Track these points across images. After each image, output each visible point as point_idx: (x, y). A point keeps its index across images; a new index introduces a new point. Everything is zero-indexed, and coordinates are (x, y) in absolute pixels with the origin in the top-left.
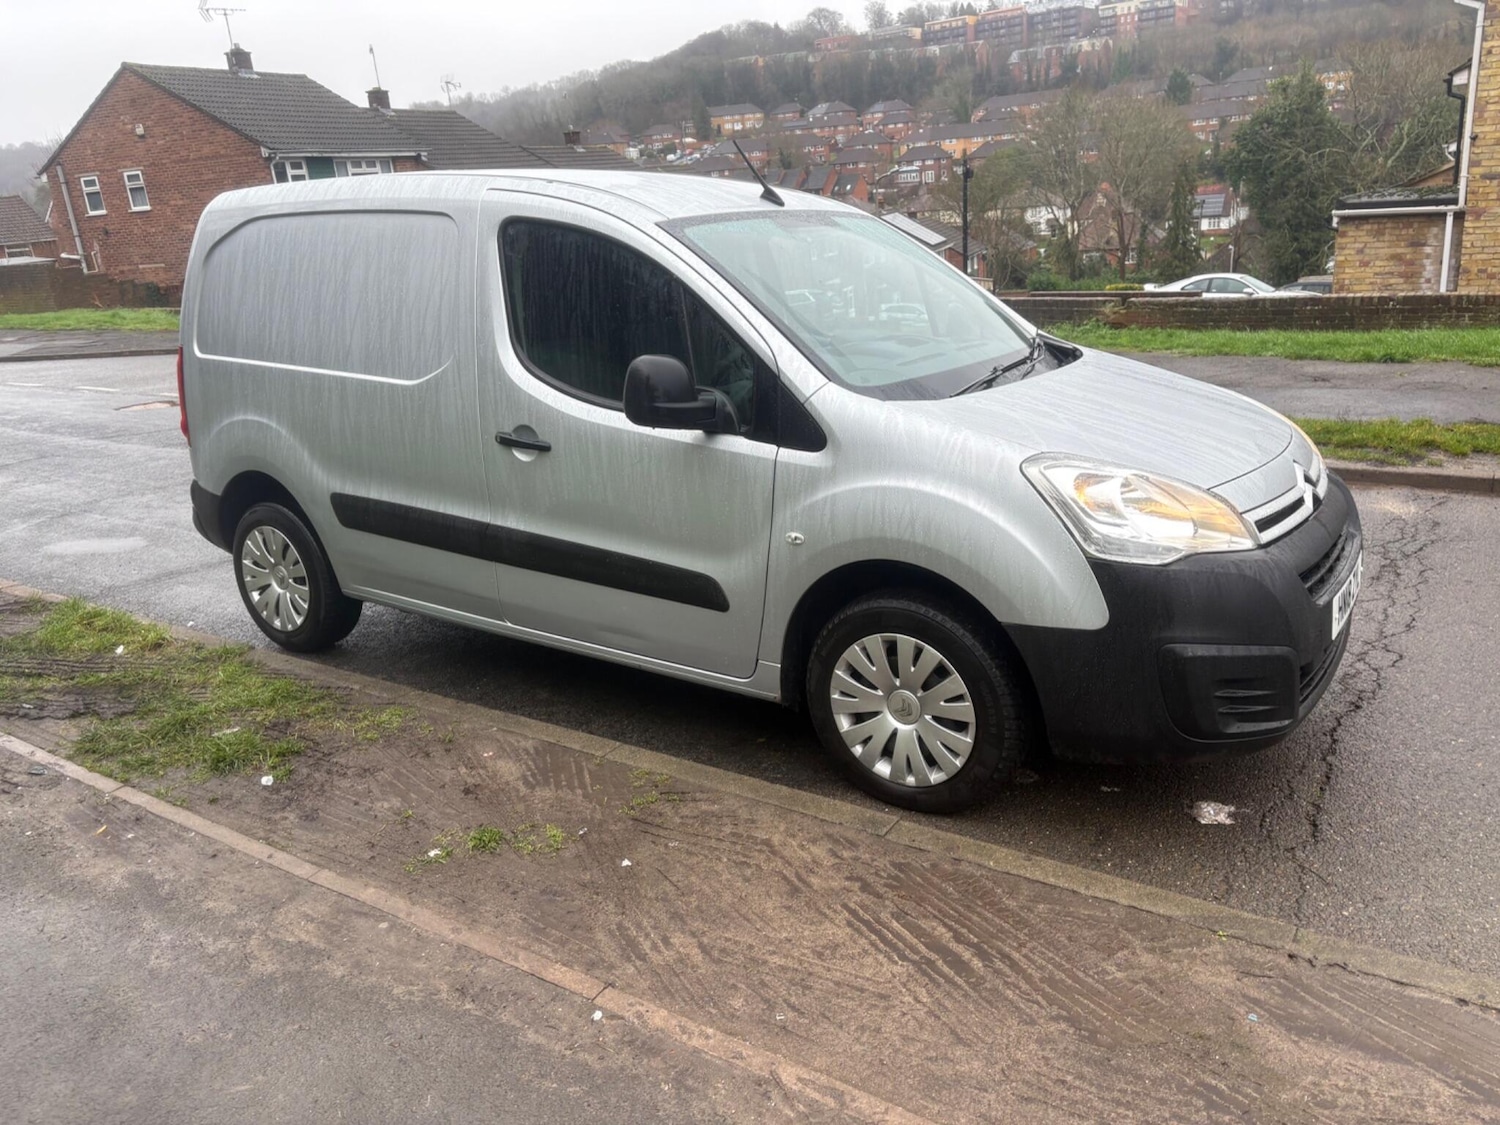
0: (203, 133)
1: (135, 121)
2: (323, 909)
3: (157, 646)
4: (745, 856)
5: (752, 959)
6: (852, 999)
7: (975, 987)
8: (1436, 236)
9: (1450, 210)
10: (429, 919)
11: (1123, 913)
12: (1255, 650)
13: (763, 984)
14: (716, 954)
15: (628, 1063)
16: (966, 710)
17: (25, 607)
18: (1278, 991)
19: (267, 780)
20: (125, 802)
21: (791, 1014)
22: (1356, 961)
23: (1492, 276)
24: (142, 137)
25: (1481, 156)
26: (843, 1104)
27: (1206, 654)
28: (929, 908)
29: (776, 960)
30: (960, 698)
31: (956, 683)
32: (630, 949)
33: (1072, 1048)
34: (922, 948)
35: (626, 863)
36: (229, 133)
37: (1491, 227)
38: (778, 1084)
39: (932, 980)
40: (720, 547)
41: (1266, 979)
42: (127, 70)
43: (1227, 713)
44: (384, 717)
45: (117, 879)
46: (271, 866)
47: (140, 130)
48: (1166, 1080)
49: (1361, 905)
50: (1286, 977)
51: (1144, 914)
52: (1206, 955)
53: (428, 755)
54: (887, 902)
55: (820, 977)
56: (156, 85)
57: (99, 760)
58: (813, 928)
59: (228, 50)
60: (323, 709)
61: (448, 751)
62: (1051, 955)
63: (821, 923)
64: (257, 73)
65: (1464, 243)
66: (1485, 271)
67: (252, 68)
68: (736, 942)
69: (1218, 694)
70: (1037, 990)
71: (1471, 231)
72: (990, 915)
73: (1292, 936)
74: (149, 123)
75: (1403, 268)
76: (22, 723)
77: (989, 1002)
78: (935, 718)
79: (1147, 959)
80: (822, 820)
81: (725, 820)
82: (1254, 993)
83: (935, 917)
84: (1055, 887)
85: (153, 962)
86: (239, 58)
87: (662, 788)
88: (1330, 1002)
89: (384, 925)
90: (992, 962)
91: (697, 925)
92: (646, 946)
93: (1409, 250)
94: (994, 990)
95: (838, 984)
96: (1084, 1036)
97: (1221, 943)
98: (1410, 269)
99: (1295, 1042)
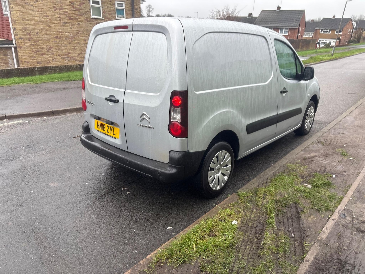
8: (10, 53)
9: (13, 47)
23: (28, 62)
25: (18, 34)
37: (24, 51)
65: (19, 55)
66: (26, 61)
71: (20, 52)
75: (4, 61)
93: (4, 57)
98: (5, 61)
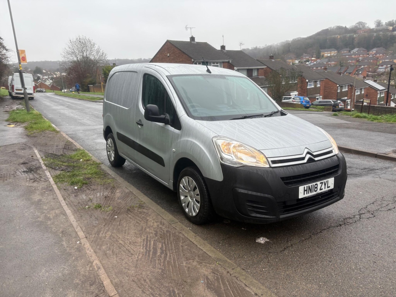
0: (181, 56)
1: (168, 53)
2: (59, 212)
3: (87, 160)
4: (140, 221)
5: (117, 241)
6: (126, 253)
7: (152, 258)
10: (72, 218)
11: (202, 252)
12: (259, 194)
13: (113, 245)
14: (111, 237)
15: (73, 252)
16: (199, 198)
17: (76, 150)
18: (216, 278)
19: (76, 188)
20: (52, 187)
21: (111, 252)
22: (241, 278)
24: (169, 56)
26: (98, 270)
27: (244, 192)
28: (163, 241)
29: (121, 242)
30: (198, 195)
31: (197, 191)
32: (98, 232)
33: (156, 275)
34: (152, 248)
35: (116, 217)
36: (186, 56)
38: (92, 263)
39: (146, 255)
40: (164, 152)
41: (216, 275)
42: (168, 41)
43: (251, 210)
44: (108, 181)
45: (37, 199)
46: (60, 203)
47: (168, 55)
48: (167, 287)
49: (271, 269)
50: (221, 276)
51: (206, 254)
52: (209, 266)
53: (107, 189)
54: (157, 238)
55: (125, 247)
56: (173, 45)
57: (57, 179)
58: (135, 238)
59: (190, 37)
60: (99, 177)
61: (111, 189)
62: (175, 256)
63: (138, 237)
64: (196, 42)
67: (195, 41)
68: (118, 236)
69: (247, 204)
70: (164, 262)
72: (173, 245)
73: (233, 268)
74: (171, 53)
76: (53, 170)
77: (151, 261)
78: (196, 200)
79: (195, 263)
80: (163, 218)
81: (145, 214)
82: (210, 277)
83: (162, 243)
84: (194, 243)
85: (26, 214)
86: (192, 39)
87: (140, 205)
88: (224, 284)
89: (65, 217)
90: (162, 254)
91: (115, 231)
92: (102, 232)
94: (155, 260)
95: (127, 249)
96: (161, 274)
97: (216, 265)
99: (205, 289)
